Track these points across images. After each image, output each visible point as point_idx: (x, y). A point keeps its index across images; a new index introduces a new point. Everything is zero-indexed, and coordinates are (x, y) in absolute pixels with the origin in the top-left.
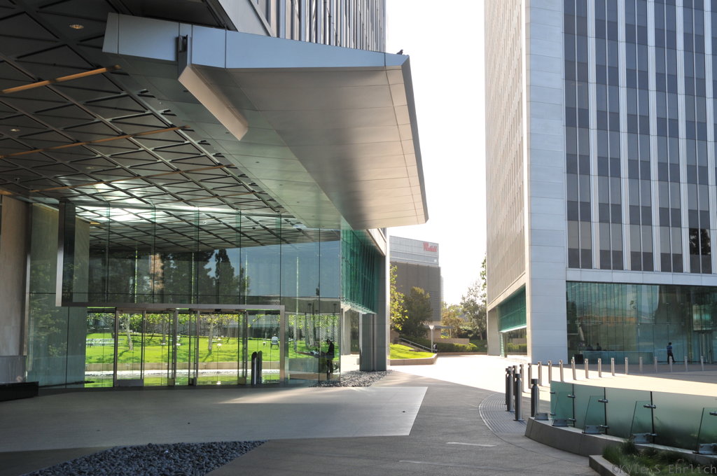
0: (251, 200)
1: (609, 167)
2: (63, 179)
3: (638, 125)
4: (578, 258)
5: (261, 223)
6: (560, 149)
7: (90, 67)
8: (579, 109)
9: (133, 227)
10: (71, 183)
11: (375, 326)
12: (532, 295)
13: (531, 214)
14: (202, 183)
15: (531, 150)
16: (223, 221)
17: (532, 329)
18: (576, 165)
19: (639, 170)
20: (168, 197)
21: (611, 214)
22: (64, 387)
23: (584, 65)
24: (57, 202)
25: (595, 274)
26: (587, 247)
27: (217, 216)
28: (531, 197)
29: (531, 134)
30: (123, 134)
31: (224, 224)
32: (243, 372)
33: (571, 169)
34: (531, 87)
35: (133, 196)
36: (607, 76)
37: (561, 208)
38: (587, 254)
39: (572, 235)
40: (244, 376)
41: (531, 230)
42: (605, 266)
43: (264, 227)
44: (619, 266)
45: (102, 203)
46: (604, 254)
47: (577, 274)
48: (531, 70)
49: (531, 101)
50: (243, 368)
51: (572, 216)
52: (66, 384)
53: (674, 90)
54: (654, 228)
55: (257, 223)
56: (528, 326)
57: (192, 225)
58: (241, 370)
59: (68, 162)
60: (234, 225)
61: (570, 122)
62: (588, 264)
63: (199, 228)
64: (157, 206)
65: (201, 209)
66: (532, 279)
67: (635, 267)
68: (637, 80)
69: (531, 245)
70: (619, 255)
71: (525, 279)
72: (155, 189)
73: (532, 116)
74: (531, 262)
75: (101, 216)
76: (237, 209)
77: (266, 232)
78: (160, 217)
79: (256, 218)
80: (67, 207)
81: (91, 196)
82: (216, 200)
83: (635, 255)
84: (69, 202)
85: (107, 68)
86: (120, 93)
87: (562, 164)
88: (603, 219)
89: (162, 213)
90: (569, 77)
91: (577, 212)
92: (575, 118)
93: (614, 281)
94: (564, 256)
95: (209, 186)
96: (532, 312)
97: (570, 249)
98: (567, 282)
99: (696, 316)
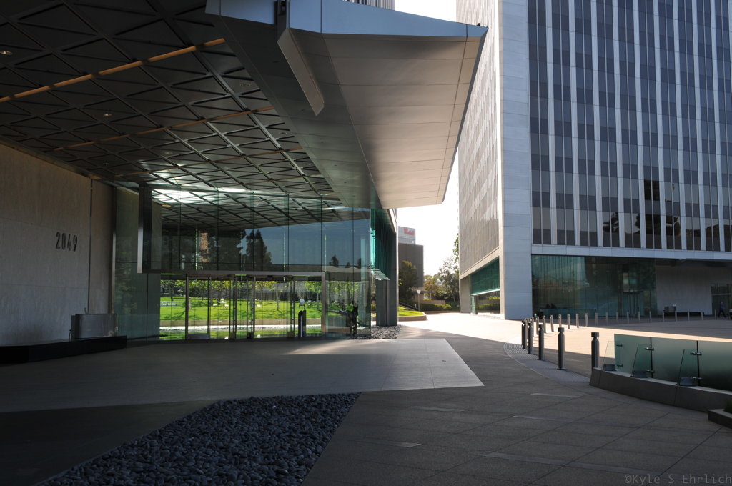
0: (300, 184)
1: (564, 165)
2: (144, 164)
3: (586, 132)
4: (540, 236)
5: (303, 205)
6: (526, 150)
7: (182, 44)
8: (541, 119)
9: (196, 209)
10: (150, 167)
11: (388, 290)
12: (506, 265)
13: (504, 201)
14: (261, 168)
15: (504, 151)
16: (272, 203)
17: (506, 292)
18: (539, 163)
19: (587, 168)
20: (229, 181)
21: (565, 201)
22: (145, 340)
23: (544, 85)
24: (137, 185)
25: (554, 249)
26: (547, 228)
27: (268, 198)
28: (504, 188)
29: (504, 139)
30: (202, 118)
31: (272, 206)
32: (291, 327)
33: (535, 166)
35: (200, 181)
36: (562, 93)
37: (527, 196)
38: (548, 232)
39: (536, 218)
40: (292, 331)
41: (505, 215)
42: (560, 242)
43: (304, 208)
44: (571, 242)
45: (174, 187)
46: (560, 233)
47: (539, 249)
48: (504, 88)
49: (504, 113)
50: (291, 324)
51: (535, 203)
52: (147, 337)
53: (612, 105)
54: (598, 213)
55: (300, 205)
56: (501, 289)
57: (246, 207)
58: (289, 326)
59: (150, 147)
60: (280, 207)
61: (534, 130)
62: (548, 241)
63: (252, 209)
64: (220, 189)
65: (256, 192)
66: (505, 253)
67: (584, 243)
68: (585, 96)
69: (505, 226)
70: (571, 234)
71: (499, 253)
72: (220, 174)
73: (505, 124)
74: (505, 239)
75: (171, 198)
76: (286, 192)
77: (306, 212)
78: (221, 200)
79: (299, 200)
80: (146, 189)
81: (166, 180)
82: (270, 183)
83: (583, 234)
84: (148, 185)
85: (197, 47)
86: (205, 74)
87: (528, 162)
88: (559, 206)
89: (223, 195)
90: (533, 94)
91: (539, 200)
92: (538, 126)
93: (568, 254)
94: (529, 234)
95: (266, 170)
96: (506, 279)
97: (534, 229)
98: (532, 255)
99: (626, 282)
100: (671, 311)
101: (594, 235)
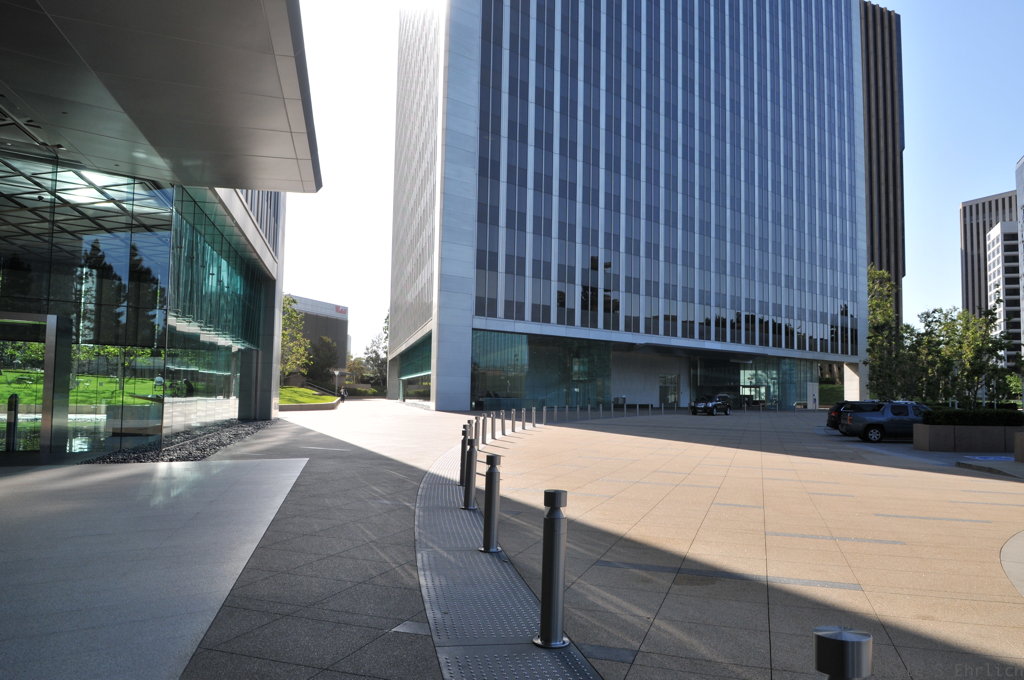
1: (516, 221)
3: (543, 184)
4: (484, 307)
6: (472, 196)
8: (491, 160)
11: (260, 365)
12: (439, 341)
13: (442, 259)
15: (444, 193)
17: (438, 375)
18: (486, 215)
19: (542, 226)
21: (516, 266)
25: (499, 324)
26: (493, 297)
28: (442, 242)
29: (445, 179)
33: (482, 217)
34: (447, 131)
36: (519, 132)
38: (493, 302)
41: (440, 275)
42: (508, 315)
44: (521, 317)
46: (508, 304)
47: (481, 323)
48: (448, 114)
49: (447, 146)
51: (480, 264)
56: (433, 372)
61: (482, 172)
62: (493, 314)
66: (440, 325)
68: (544, 140)
69: (441, 290)
70: (521, 306)
71: (432, 325)
73: (446, 161)
74: (440, 308)
83: (535, 307)
87: (473, 211)
88: (509, 271)
93: (516, 331)
94: (471, 303)
96: (438, 358)
97: (477, 297)
98: (473, 329)
99: (576, 368)
100: (620, 402)
101: (547, 309)
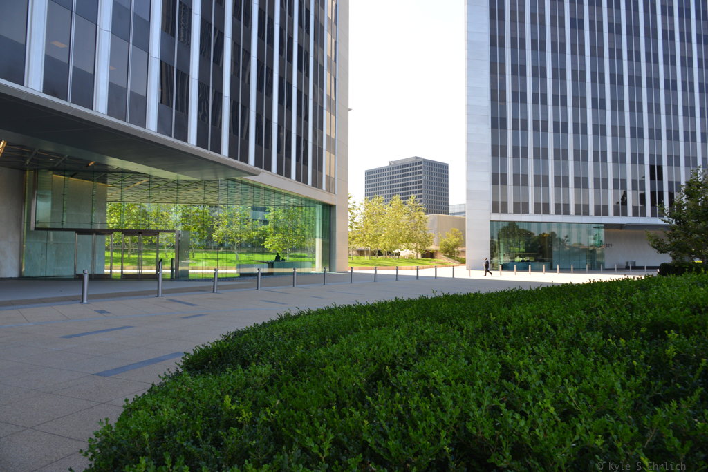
3: (540, 126)
4: (498, 207)
6: (487, 142)
8: (500, 118)
12: (468, 229)
13: (468, 181)
18: (497, 151)
19: (541, 154)
25: (510, 216)
26: (504, 200)
33: (494, 153)
37: (487, 177)
39: (494, 193)
42: (516, 211)
46: (516, 205)
47: (497, 217)
51: (494, 181)
61: (494, 126)
62: (505, 211)
66: (468, 221)
67: (538, 212)
68: (540, 99)
70: (525, 205)
74: (468, 210)
87: (489, 151)
88: (515, 184)
90: (493, 99)
91: (498, 179)
92: (497, 123)
94: (488, 206)
97: (493, 202)
98: (491, 221)
101: (547, 205)
